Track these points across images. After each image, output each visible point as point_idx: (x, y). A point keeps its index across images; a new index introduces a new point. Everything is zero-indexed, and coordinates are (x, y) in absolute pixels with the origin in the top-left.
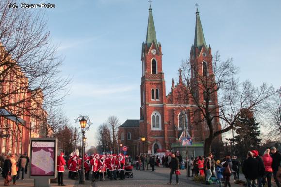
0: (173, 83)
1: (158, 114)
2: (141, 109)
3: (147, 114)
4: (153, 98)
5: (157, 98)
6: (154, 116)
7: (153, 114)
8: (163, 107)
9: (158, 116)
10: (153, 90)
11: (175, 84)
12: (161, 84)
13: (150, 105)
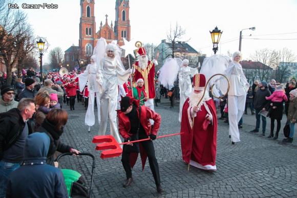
0: (101, 24)
1: (90, 45)
2: (79, 40)
3: (83, 45)
4: (87, 34)
5: (90, 34)
6: (87, 47)
7: (87, 45)
8: (93, 41)
9: (90, 47)
10: (87, 29)
11: (103, 25)
12: (93, 25)
13: (85, 39)
